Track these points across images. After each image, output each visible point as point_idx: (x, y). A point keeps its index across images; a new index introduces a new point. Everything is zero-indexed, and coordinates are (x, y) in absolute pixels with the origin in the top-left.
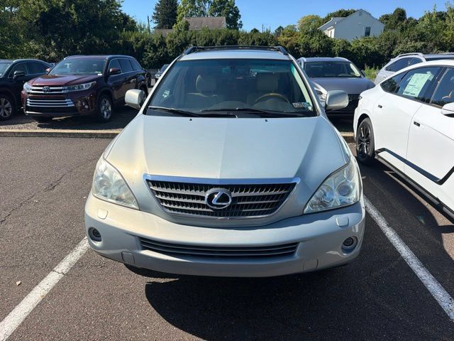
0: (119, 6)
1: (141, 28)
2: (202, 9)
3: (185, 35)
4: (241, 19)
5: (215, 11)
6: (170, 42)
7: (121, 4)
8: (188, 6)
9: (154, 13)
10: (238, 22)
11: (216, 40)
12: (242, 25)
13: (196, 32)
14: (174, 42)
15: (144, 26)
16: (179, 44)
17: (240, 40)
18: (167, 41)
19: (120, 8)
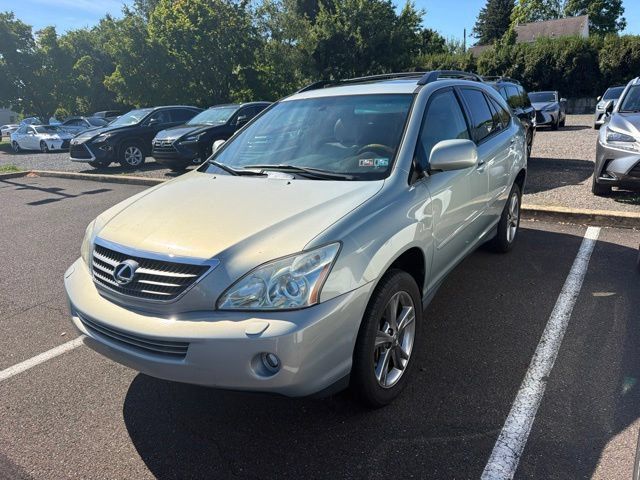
0: (420, 21)
1: (452, 47)
2: (553, 7)
3: (509, 51)
4: (624, 15)
5: (576, 8)
6: (482, 64)
7: (423, 17)
8: (530, 5)
9: (477, 24)
10: (618, 20)
11: (559, 55)
12: (625, 25)
13: (525, 45)
14: (490, 64)
15: (458, 44)
16: (496, 66)
17: (603, 51)
18: (479, 63)
19: (421, 24)
